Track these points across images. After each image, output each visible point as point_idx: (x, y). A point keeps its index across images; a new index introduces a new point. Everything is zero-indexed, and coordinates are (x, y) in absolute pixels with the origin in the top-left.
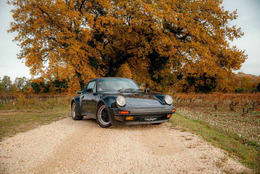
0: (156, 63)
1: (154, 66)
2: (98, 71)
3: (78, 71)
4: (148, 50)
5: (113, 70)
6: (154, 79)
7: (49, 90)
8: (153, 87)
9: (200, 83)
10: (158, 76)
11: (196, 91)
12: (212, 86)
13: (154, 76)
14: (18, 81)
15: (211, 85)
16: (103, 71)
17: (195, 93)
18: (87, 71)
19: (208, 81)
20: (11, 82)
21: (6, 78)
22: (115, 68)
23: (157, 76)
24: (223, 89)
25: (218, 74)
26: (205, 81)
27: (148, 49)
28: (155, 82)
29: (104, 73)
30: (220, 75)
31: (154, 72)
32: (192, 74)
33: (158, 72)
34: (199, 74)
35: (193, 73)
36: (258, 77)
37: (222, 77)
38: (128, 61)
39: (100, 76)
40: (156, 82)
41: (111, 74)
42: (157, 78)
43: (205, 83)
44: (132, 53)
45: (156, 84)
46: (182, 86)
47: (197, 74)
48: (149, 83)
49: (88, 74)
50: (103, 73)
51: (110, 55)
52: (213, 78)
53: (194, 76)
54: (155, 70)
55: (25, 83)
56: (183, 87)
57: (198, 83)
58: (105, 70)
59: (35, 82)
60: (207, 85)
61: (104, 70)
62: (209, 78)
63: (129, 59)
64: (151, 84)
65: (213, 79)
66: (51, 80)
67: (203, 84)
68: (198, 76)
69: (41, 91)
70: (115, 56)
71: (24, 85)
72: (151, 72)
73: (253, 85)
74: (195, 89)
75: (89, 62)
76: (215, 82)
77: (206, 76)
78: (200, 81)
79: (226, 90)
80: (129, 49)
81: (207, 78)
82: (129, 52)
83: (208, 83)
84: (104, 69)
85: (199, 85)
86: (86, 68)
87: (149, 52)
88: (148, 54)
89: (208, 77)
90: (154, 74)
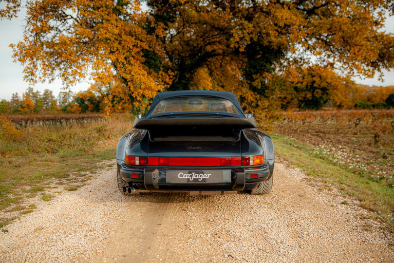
0: (256, 63)
1: (254, 67)
2: (160, 76)
3: (124, 75)
4: (249, 34)
5: (185, 77)
6: (254, 89)
7: (100, 108)
8: (252, 102)
9: (306, 95)
10: (262, 84)
11: (299, 107)
12: (323, 100)
13: (255, 84)
14: (62, 95)
15: (321, 98)
16: (169, 76)
17: (298, 109)
18: (139, 74)
19: (317, 92)
20: (53, 97)
21: (47, 92)
22: (188, 73)
23: (260, 83)
24: (338, 104)
25: (331, 82)
26: (313, 92)
27: (249, 32)
28: (256, 93)
29: (170, 79)
30: (335, 84)
31: (254, 76)
32: (295, 83)
33: (261, 78)
34: (305, 83)
35: (297, 82)
36: (372, 87)
37: (337, 87)
38: (207, 62)
39: (163, 83)
40: (258, 94)
41: (181, 82)
42: (259, 87)
43: (313, 95)
44: (214, 51)
45: (258, 96)
46: (281, 99)
47: (302, 83)
48: (247, 94)
49: (140, 79)
50: (168, 78)
51: (180, 53)
52: (325, 88)
53: (297, 85)
54: (256, 73)
55: (72, 98)
56: (282, 101)
57: (304, 96)
58: (172, 73)
59: (81, 97)
60: (317, 98)
61: (170, 74)
62: (319, 89)
63: (209, 60)
64: (250, 98)
65: (324, 90)
66: (102, 94)
67: (310, 97)
68: (304, 86)
69: (89, 109)
70: (187, 55)
71: (71, 101)
72: (248, 76)
73: (368, 98)
74: (299, 104)
75: (144, 59)
76: (327, 94)
77: (315, 85)
78: (306, 92)
79: (342, 104)
80: (209, 44)
81: (316, 88)
82: (209, 48)
83: (317, 95)
84: (170, 72)
85: (304, 98)
86: (137, 70)
87: (251, 39)
88: (250, 41)
89: (318, 86)
90: (254, 80)
